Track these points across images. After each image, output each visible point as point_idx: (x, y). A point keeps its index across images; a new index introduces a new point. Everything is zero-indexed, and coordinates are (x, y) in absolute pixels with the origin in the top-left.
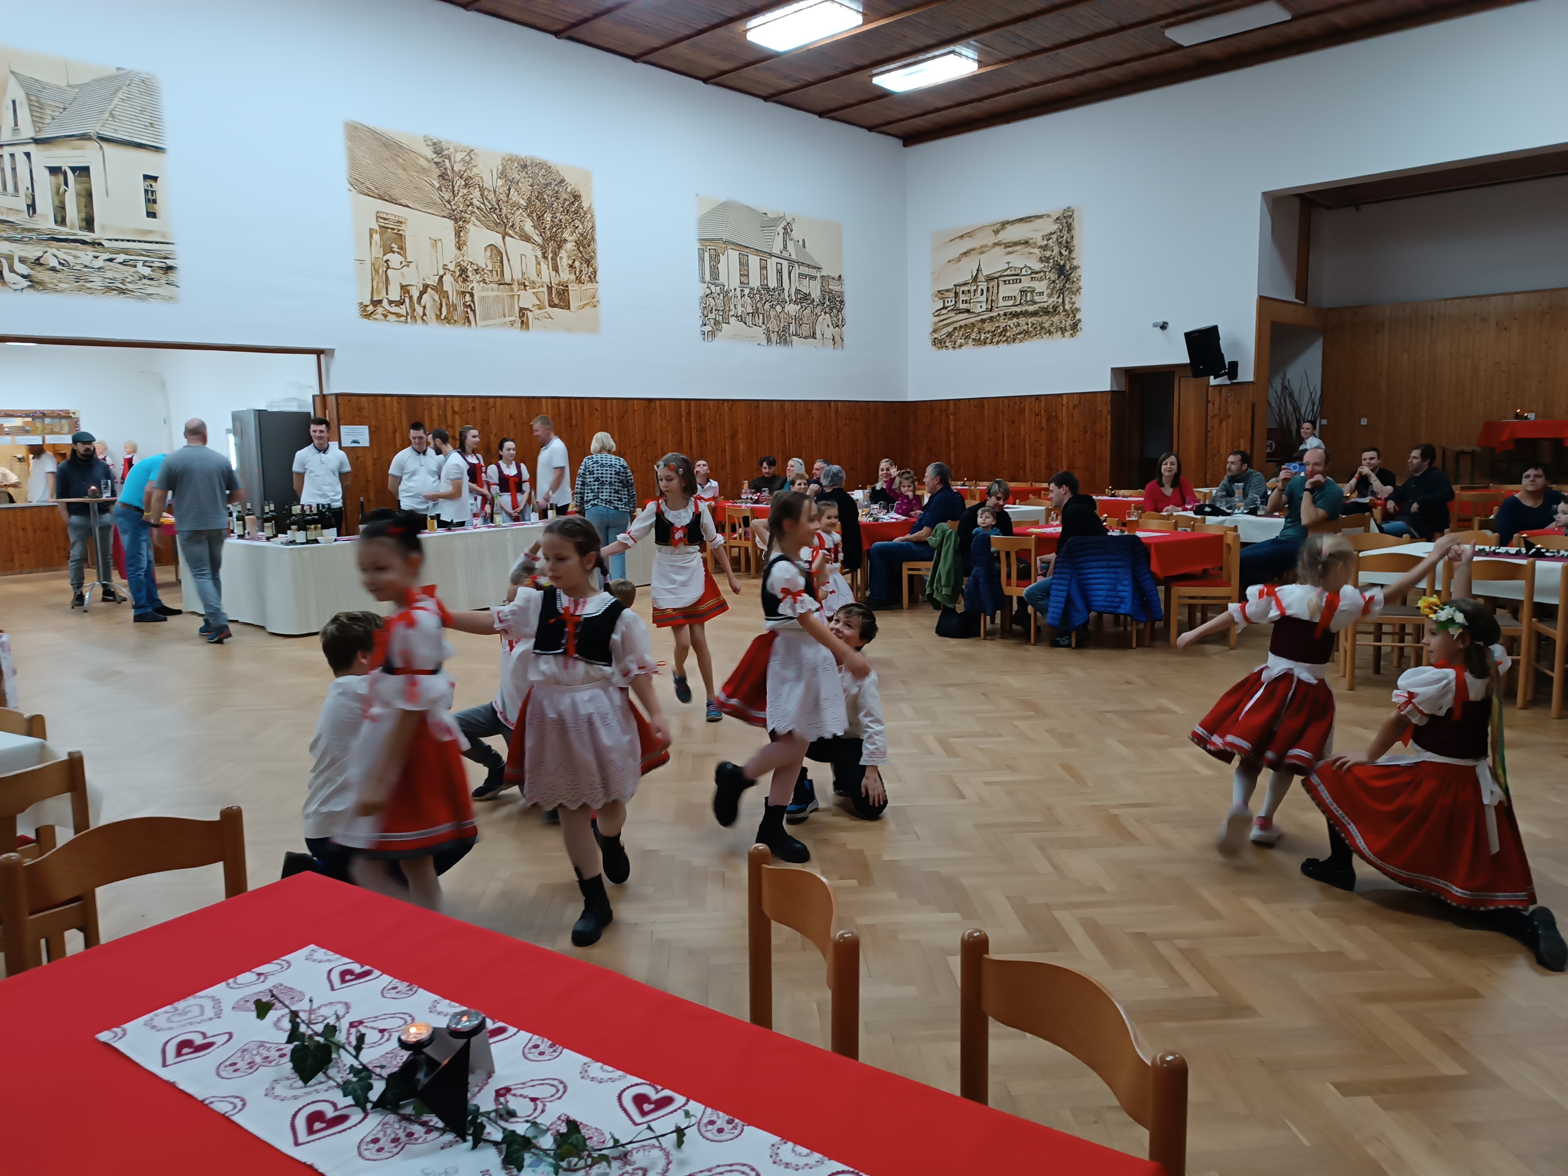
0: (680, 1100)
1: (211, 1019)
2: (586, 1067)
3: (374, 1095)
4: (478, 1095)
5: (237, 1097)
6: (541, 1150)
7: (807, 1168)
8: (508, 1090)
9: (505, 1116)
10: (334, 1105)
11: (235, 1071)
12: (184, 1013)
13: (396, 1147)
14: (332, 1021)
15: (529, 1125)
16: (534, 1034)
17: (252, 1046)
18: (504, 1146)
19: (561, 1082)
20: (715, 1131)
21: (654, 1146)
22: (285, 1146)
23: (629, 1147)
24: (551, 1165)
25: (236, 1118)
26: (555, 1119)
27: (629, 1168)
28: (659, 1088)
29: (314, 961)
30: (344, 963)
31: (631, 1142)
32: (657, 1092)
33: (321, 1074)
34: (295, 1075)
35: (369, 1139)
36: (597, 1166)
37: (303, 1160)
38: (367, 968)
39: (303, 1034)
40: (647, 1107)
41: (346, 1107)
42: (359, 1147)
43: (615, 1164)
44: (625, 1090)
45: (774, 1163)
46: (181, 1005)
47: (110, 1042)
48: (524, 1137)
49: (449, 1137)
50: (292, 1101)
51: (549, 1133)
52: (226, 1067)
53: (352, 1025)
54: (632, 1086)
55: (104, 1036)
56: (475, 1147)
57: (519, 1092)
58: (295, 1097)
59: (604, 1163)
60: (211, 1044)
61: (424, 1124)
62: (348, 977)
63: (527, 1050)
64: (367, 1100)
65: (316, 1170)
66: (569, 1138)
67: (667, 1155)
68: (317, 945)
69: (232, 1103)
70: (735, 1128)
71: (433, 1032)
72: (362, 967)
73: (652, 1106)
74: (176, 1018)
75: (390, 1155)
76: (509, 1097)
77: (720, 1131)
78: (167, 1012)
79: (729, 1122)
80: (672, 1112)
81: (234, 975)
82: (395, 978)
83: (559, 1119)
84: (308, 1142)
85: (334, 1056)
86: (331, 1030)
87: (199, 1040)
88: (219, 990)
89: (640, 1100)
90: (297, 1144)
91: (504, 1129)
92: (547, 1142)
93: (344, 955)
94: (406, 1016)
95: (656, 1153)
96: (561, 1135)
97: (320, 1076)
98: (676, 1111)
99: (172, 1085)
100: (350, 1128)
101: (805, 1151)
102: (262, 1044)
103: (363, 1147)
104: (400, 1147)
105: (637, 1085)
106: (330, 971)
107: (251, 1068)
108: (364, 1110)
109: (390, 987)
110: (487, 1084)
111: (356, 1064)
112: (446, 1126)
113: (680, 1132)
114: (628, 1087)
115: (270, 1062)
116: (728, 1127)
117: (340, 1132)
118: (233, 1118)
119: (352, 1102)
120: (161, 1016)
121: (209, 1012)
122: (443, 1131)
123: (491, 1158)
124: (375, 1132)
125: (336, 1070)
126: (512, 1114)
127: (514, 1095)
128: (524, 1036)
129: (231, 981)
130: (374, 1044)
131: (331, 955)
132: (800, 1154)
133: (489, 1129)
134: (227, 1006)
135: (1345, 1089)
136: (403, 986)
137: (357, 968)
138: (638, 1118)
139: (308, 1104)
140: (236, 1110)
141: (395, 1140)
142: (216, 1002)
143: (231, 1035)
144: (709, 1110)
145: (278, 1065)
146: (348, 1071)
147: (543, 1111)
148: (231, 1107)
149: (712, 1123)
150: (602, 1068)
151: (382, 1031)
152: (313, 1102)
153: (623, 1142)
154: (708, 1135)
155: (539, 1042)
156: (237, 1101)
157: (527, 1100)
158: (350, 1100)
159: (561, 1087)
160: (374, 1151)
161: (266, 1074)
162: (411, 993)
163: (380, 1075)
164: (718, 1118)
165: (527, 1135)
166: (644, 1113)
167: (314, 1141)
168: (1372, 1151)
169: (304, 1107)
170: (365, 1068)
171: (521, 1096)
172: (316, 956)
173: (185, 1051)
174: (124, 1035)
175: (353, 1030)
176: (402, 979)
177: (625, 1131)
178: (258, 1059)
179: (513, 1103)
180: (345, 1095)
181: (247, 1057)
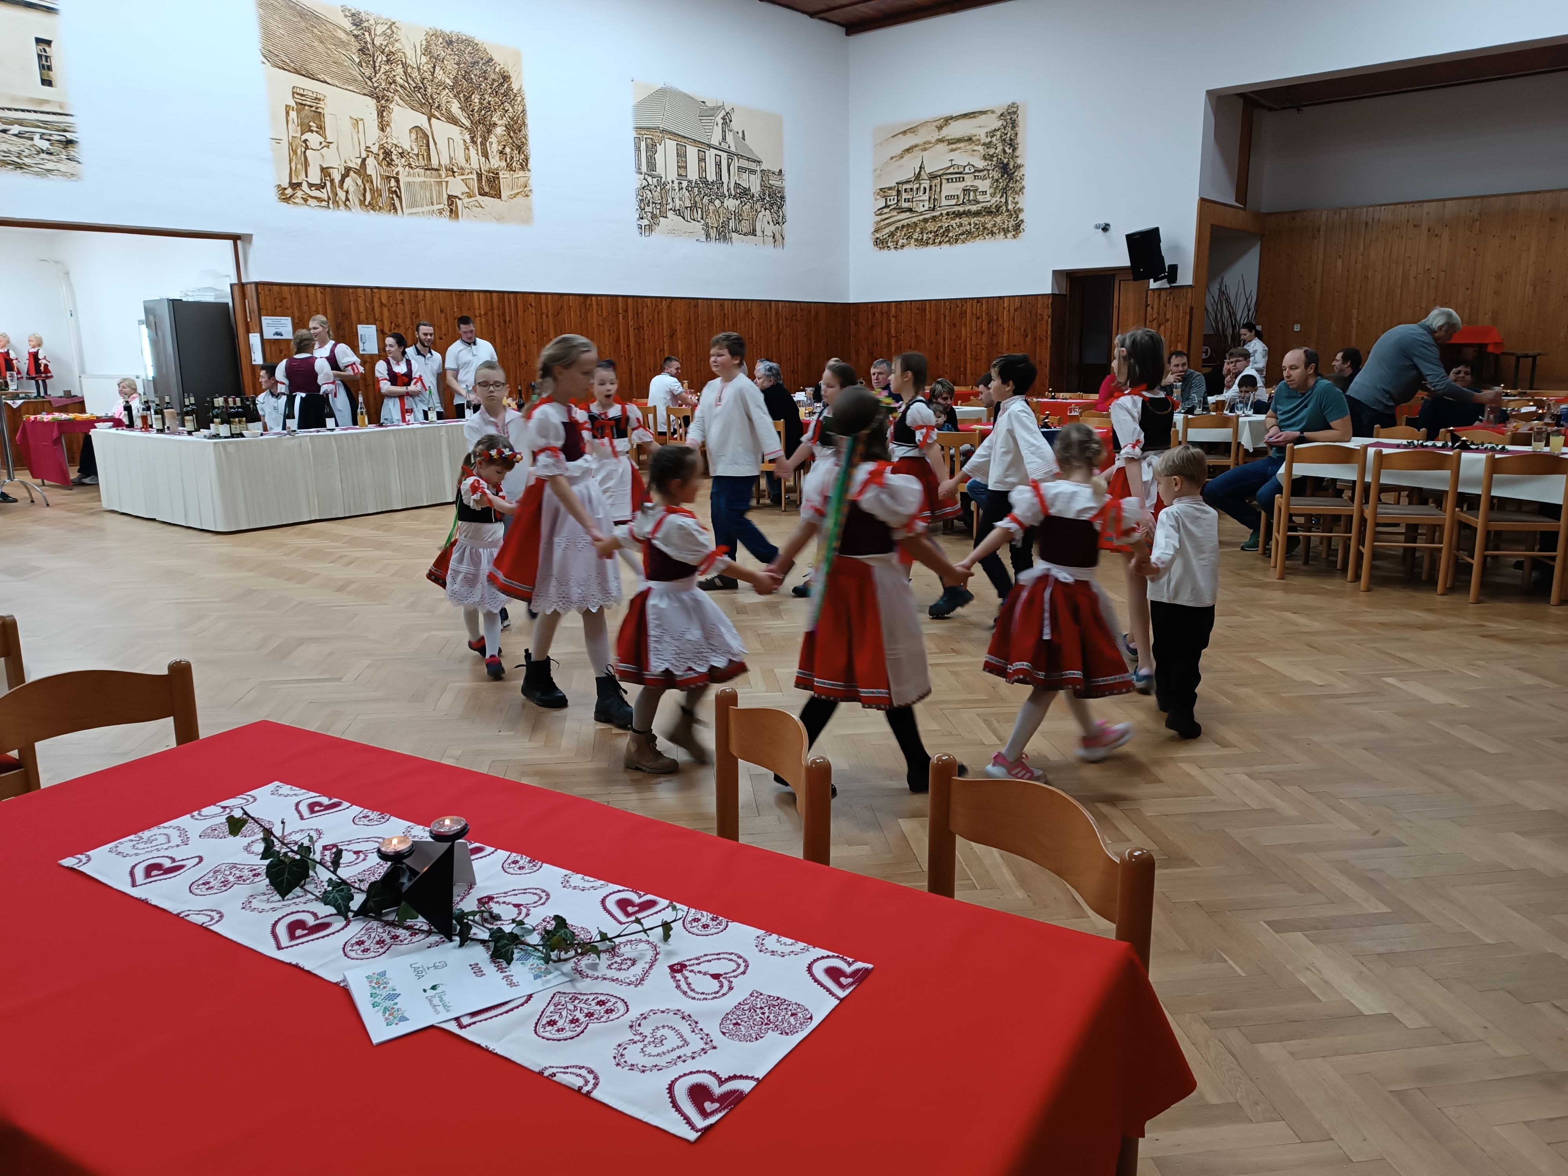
0: (663, 903)
1: (178, 846)
2: (567, 878)
3: (355, 905)
4: (461, 903)
5: (212, 911)
6: (529, 945)
7: (792, 955)
8: (490, 898)
9: (490, 920)
10: (315, 915)
11: (207, 889)
12: (150, 841)
13: (382, 947)
14: (306, 843)
15: (514, 925)
16: (511, 850)
17: (223, 867)
18: (492, 944)
19: (544, 891)
20: (699, 927)
21: (641, 941)
22: (268, 949)
23: (617, 941)
24: (540, 958)
25: (214, 928)
26: (540, 921)
27: (618, 959)
28: (642, 893)
29: (280, 795)
30: (312, 796)
31: (619, 936)
32: (640, 897)
33: (298, 889)
34: (270, 892)
35: (353, 941)
36: (586, 957)
37: (288, 961)
38: (335, 800)
39: (279, 852)
40: (630, 909)
41: (326, 916)
42: (344, 949)
43: (603, 955)
44: (607, 896)
45: (761, 951)
46: (146, 834)
47: (75, 867)
48: (511, 933)
49: (434, 938)
50: (271, 912)
51: (536, 932)
52: (199, 885)
53: (325, 848)
54: (614, 892)
55: (68, 862)
56: (461, 945)
57: (501, 900)
58: (274, 909)
59: (594, 956)
60: (182, 867)
61: (408, 928)
62: (317, 808)
63: (506, 865)
64: (348, 909)
65: (302, 969)
66: (558, 932)
67: (655, 947)
68: (281, 782)
69: (207, 915)
70: (720, 924)
71: (412, 845)
72: (330, 799)
73: (636, 908)
74: (141, 846)
75: (377, 954)
76: (491, 904)
77: (706, 926)
78: (132, 841)
79: (713, 920)
80: (656, 913)
81: (199, 808)
82: (365, 808)
83: (544, 921)
84: (292, 946)
85: (311, 873)
86: (305, 851)
87: (168, 864)
88: (184, 821)
89: (623, 904)
90: (279, 948)
91: (489, 929)
92: (534, 939)
93: (310, 789)
94: (380, 840)
95: (643, 946)
96: (547, 932)
97: (298, 891)
98: (660, 911)
99: (145, 902)
100: (333, 933)
101: (789, 941)
102: (234, 866)
103: (348, 948)
104: (386, 947)
105: (619, 891)
106: (297, 804)
107: (225, 886)
108: (346, 918)
109: (361, 815)
110: (469, 894)
111: (334, 878)
112: (430, 929)
113: (667, 927)
114: (611, 894)
115: (244, 881)
116: (711, 923)
117: (323, 937)
118: (211, 928)
119: (334, 911)
120: (126, 844)
121: (176, 840)
122: (429, 933)
123: (480, 954)
124: (359, 935)
125: (314, 885)
126: (496, 918)
127: (498, 902)
128: (502, 854)
129: (195, 813)
130: (349, 865)
131: (297, 790)
132: (785, 945)
133: (474, 930)
134: (193, 835)
135: (1278, 926)
136: (374, 815)
137: (325, 801)
138: (623, 918)
139: (288, 915)
140: (214, 921)
141: (381, 942)
142: (182, 832)
143: (201, 859)
144: (693, 911)
145: (252, 882)
146: (326, 884)
147: (527, 915)
148: (209, 918)
149: (696, 920)
150: (583, 878)
151: (357, 853)
152: (292, 913)
153: (609, 936)
154: (694, 930)
155: (518, 858)
156: (214, 914)
157: (511, 906)
158: (332, 910)
159: (543, 895)
160: (359, 952)
161: (241, 891)
162: (383, 820)
163: (360, 889)
164: (702, 915)
165: (515, 932)
166: (628, 915)
167: (297, 945)
168: (1303, 979)
169: (283, 917)
170: (344, 882)
171: (504, 903)
172: (281, 791)
173: (154, 873)
174: (89, 860)
175: (327, 853)
176: (374, 810)
177: (612, 929)
178: (231, 879)
179: (496, 909)
180: (325, 904)
181: (219, 877)
